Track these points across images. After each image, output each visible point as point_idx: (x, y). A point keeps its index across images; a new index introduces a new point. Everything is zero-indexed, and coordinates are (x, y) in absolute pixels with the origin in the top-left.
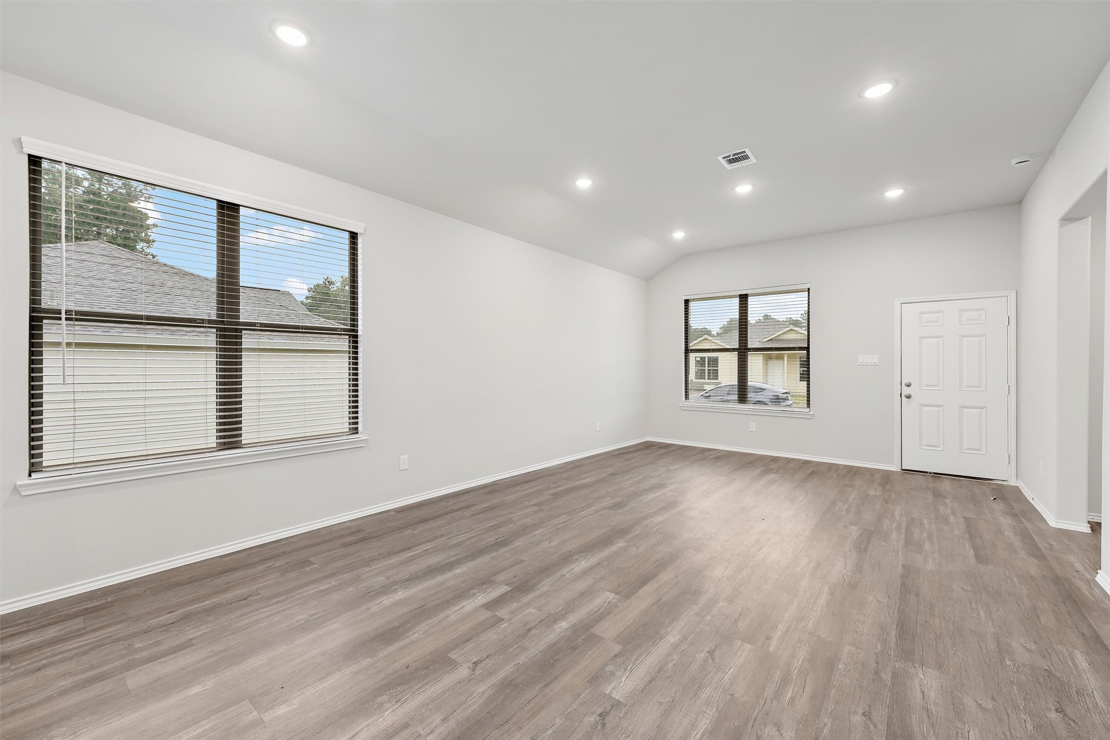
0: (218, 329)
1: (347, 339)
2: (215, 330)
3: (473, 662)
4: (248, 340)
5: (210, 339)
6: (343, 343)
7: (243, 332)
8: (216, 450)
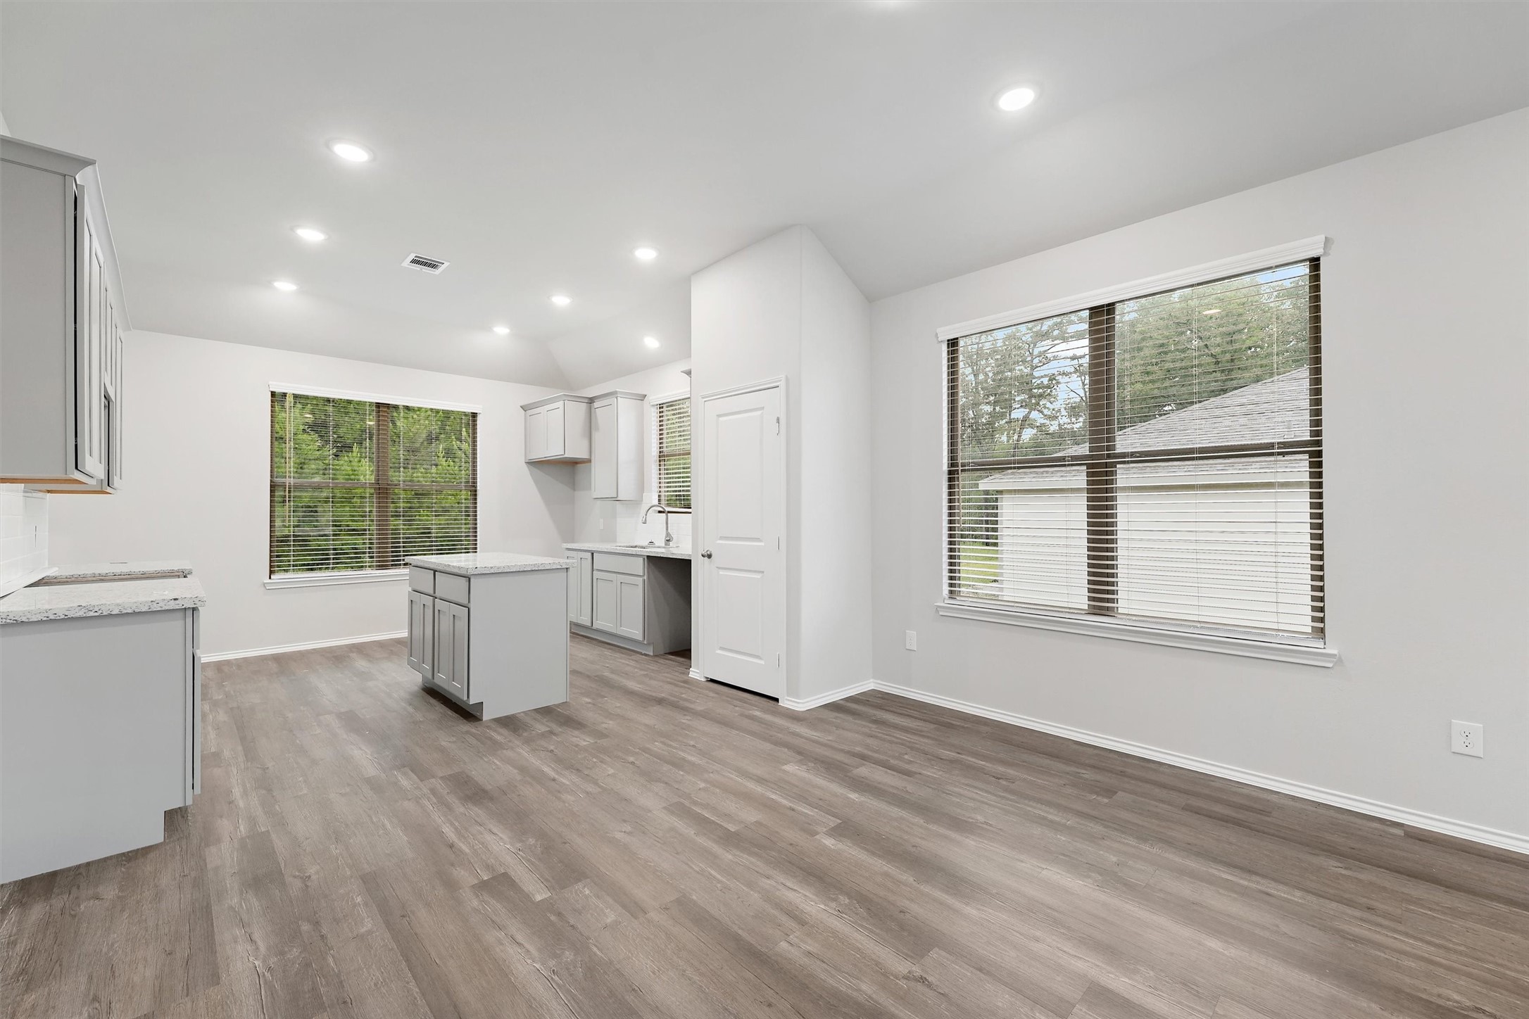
0: (1089, 466)
1: (1306, 460)
2: (1085, 468)
3: (924, 976)
4: (1125, 476)
5: (1078, 478)
6: (1300, 468)
7: (1118, 466)
8: (1083, 612)
